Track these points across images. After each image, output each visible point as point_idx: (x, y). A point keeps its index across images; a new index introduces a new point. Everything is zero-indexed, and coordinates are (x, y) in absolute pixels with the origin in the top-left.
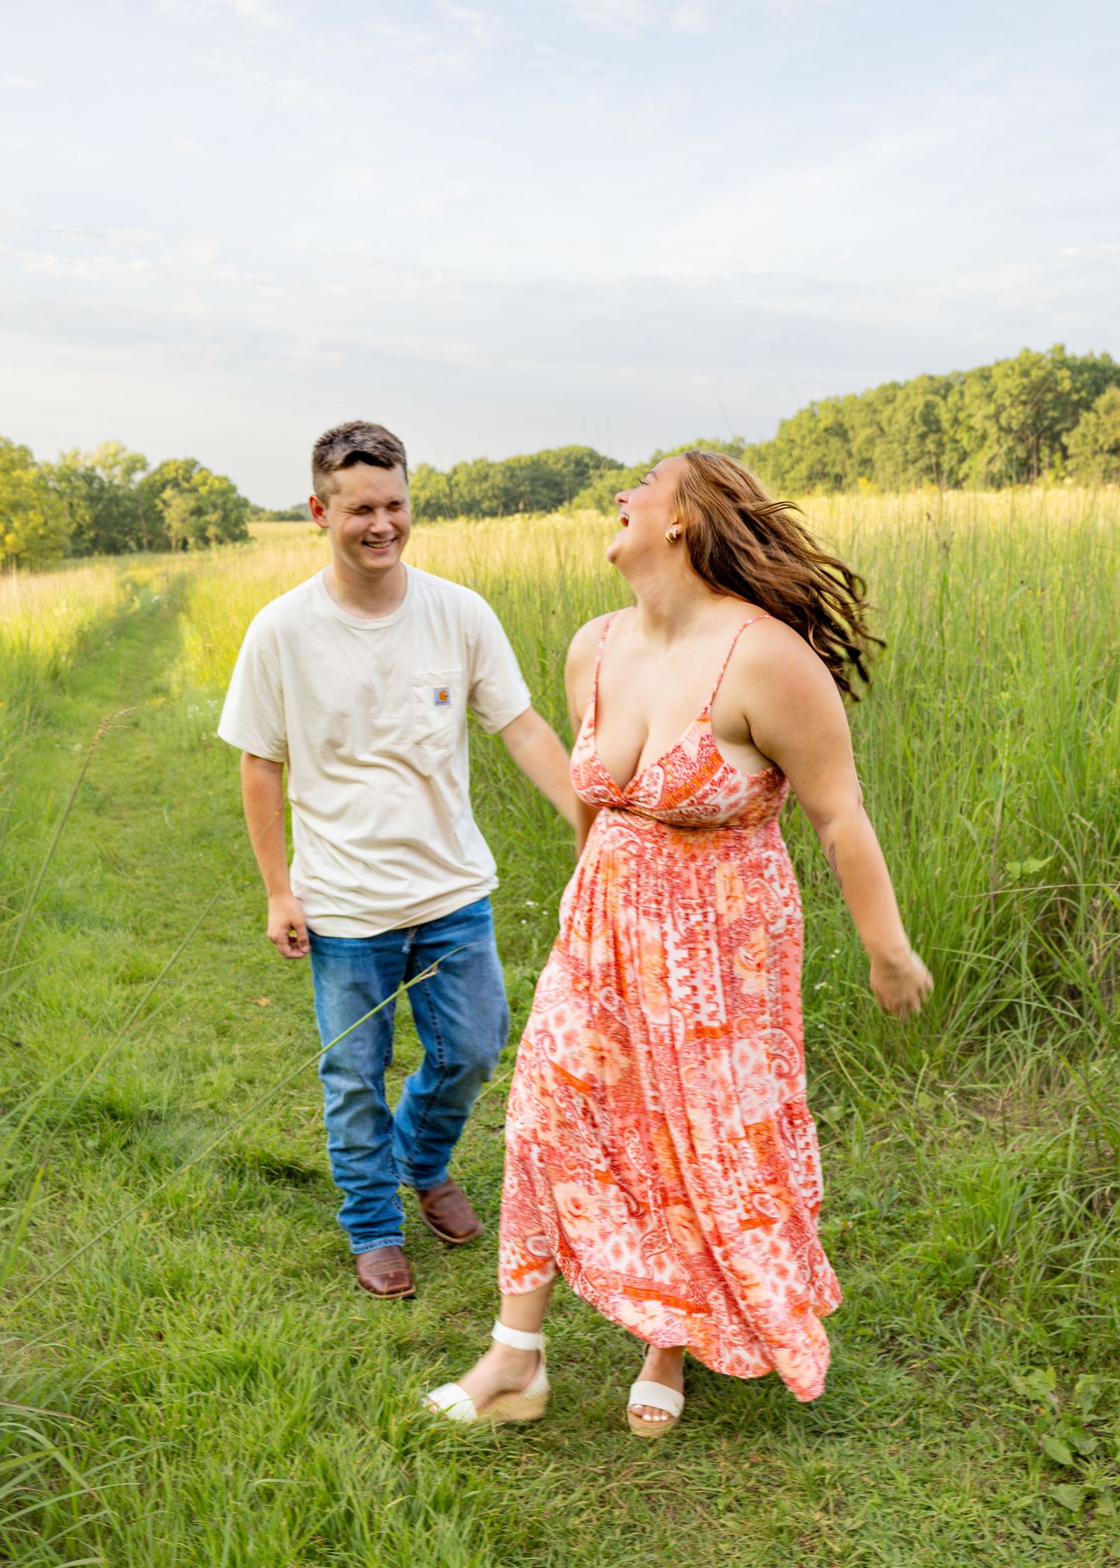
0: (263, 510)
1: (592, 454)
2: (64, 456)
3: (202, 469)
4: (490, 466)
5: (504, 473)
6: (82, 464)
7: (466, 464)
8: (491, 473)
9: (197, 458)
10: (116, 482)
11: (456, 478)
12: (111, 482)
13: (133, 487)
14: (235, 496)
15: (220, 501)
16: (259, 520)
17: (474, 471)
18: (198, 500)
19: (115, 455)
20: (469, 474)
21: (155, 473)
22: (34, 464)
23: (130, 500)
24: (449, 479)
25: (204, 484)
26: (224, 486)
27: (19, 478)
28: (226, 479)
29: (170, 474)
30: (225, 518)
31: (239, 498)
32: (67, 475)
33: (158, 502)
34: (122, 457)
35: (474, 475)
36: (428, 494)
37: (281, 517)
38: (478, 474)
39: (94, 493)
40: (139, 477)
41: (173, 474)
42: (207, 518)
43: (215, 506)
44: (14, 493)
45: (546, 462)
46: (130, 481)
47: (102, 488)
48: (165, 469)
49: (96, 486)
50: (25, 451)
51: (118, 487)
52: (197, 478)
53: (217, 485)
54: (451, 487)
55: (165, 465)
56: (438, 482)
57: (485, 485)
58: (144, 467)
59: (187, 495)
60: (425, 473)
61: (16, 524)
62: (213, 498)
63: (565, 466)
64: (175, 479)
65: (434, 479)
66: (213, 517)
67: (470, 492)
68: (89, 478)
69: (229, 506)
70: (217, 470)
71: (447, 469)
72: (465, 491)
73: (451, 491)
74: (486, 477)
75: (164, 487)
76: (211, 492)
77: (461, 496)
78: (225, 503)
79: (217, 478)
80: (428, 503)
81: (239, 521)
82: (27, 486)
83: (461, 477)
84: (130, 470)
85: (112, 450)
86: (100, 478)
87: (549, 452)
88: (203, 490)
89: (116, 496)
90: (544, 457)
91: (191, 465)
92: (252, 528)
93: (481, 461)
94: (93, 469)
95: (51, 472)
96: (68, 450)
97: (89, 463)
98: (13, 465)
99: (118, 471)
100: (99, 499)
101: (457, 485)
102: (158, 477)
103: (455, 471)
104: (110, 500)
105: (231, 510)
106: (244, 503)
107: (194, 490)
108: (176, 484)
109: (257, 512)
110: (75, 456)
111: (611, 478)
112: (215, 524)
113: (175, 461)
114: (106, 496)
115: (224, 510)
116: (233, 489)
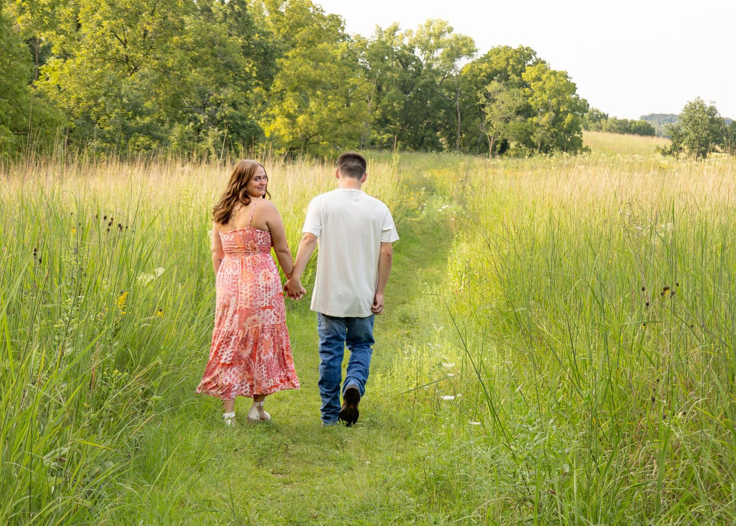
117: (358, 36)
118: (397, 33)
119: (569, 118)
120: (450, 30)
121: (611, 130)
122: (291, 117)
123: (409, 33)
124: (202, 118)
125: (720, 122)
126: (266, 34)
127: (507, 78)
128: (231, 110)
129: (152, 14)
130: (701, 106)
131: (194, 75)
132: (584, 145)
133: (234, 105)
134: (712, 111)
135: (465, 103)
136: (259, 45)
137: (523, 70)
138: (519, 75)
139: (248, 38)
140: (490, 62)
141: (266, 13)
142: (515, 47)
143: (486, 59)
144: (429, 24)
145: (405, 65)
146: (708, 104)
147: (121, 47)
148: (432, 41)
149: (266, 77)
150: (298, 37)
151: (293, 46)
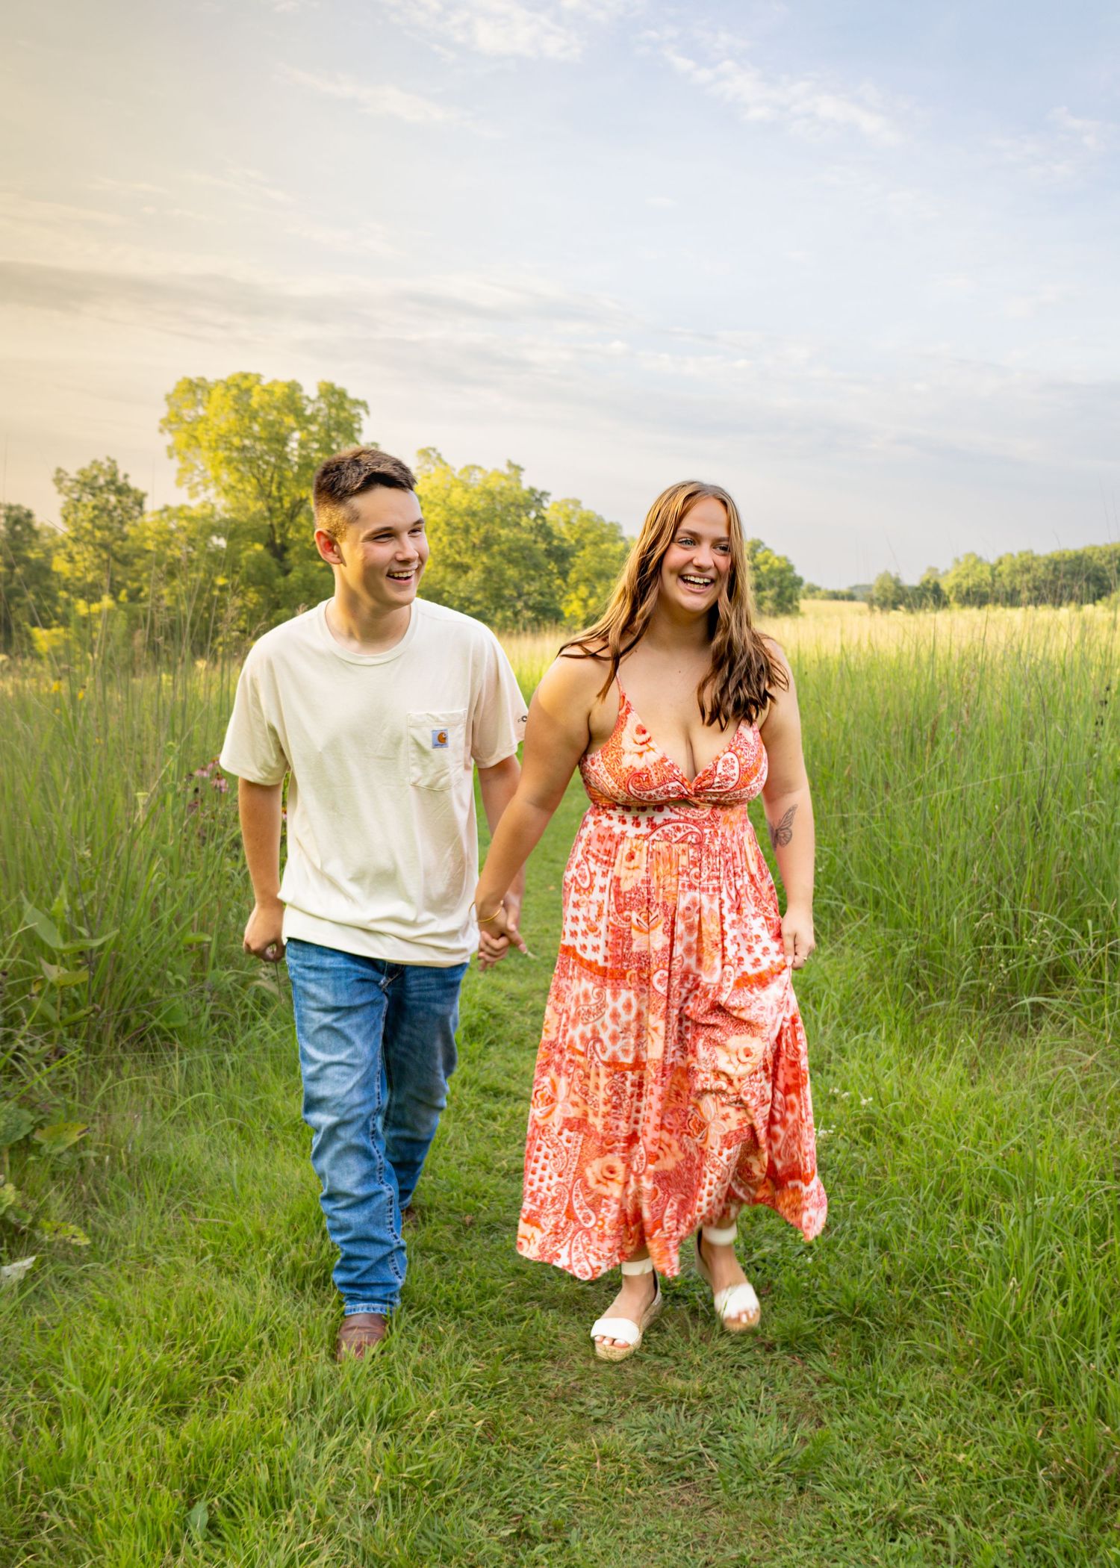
0: (819, 589)
3: (767, 549)
4: (1034, 559)
5: (1047, 567)
7: (1012, 556)
8: (1034, 565)
9: (763, 539)
11: (1000, 568)
14: (791, 575)
15: (777, 579)
16: (814, 598)
17: (1018, 562)
18: (758, 576)
20: (1013, 565)
22: (622, 539)
24: (993, 569)
25: (766, 563)
26: (783, 565)
27: (607, 550)
28: (786, 559)
30: (780, 594)
31: (795, 577)
35: (1018, 567)
36: (971, 583)
37: (836, 596)
38: (1022, 565)
42: (764, 594)
43: (772, 584)
44: (600, 563)
45: (1090, 558)
50: (615, 527)
52: (760, 558)
53: (777, 564)
54: (993, 576)
56: (982, 572)
57: (1027, 577)
60: (971, 562)
62: (772, 576)
63: (1110, 562)
65: (978, 568)
66: (770, 593)
67: (1011, 582)
69: (786, 583)
70: (779, 551)
71: (992, 560)
72: (1007, 582)
73: (994, 581)
74: (1028, 570)
76: (770, 571)
77: (1003, 586)
78: (782, 581)
79: (778, 558)
81: (792, 597)
82: (611, 556)
83: (1005, 568)
87: (1095, 548)
88: (764, 568)
90: (1089, 553)
91: (756, 546)
92: (804, 604)
93: (1026, 554)
98: (602, 539)
101: (1000, 575)
103: (1000, 562)
105: (786, 587)
106: (798, 582)
109: (813, 590)
112: (771, 599)
115: (780, 587)
116: (791, 568)
119: (787, 593)
121: (823, 598)
122: (584, 601)
124: (519, 605)
125: (901, 588)
126: (563, 540)
128: (540, 598)
129: (478, 529)
131: (512, 572)
132: (800, 610)
133: (542, 594)
134: (897, 579)
136: (558, 548)
137: (755, 557)
139: (550, 543)
141: (563, 526)
146: (893, 575)
147: (457, 557)
149: (564, 574)
150: (586, 541)
151: (583, 548)
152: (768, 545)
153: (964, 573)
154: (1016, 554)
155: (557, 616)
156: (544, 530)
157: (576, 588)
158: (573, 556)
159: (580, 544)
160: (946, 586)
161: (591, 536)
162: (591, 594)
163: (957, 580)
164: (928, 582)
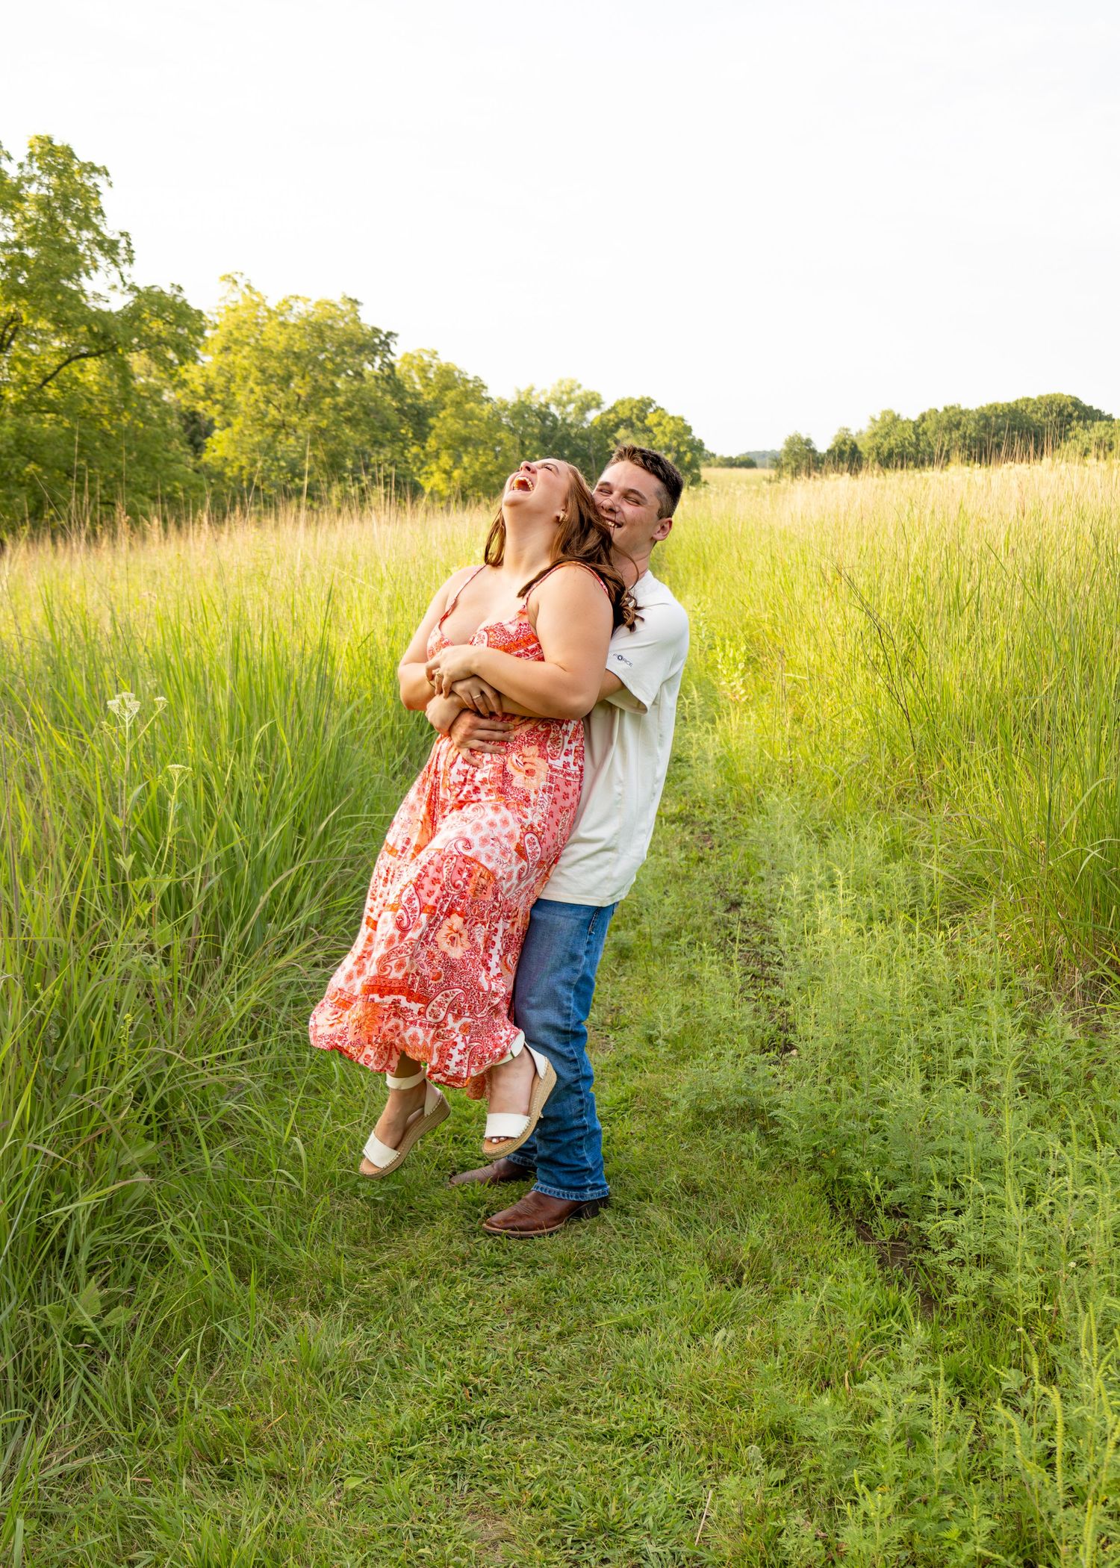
0: (718, 457)
1: (1076, 404)
2: (519, 392)
3: (657, 409)
4: (963, 413)
5: (977, 422)
6: (537, 401)
7: (936, 412)
8: (964, 420)
9: (653, 397)
10: (569, 421)
11: (924, 425)
12: (564, 420)
13: (585, 425)
14: (688, 438)
15: (672, 443)
16: (715, 465)
17: (945, 418)
19: (572, 390)
20: (939, 422)
21: (609, 412)
22: (488, 400)
23: (582, 439)
24: (916, 426)
25: (659, 424)
26: (680, 426)
27: (472, 412)
28: (682, 419)
29: (624, 413)
31: (693, 440)
32: (521, 411)
33: (610, 441)
34: (578, 393)
35: (944, 423)
36: (892, 442)
38: (949, 421)
39: (547, 431)
40: (593, 415)
41: (628, 413)
44: (466, 426)
45: (1024, 411)
46: (585, 419)
47: (555, 427)
48: (619, 409)
49: (548, 423)
51: (571, 425)
52: (651, 419)
53: (671, 425)
54: (917, 435)
55: (622, 403)
56: (904, 430)
57: (956, 434)
58: (598, 406)
59: (640, 436)
60: (888, 419)
61: (466, 459)
62: (667, 439)
63: (1046, 415)
64: (630, 419)
65: (900, 426)
68: (543, 415)
69: (684, 447)
70: (672, 411)
71: (915, 417)
73: (917, 439)
74: (958, 426)
75: (617, 426)
76: (665, 434)
77: (929, 446)
78: (679, 445)
79: (673, 418)
80: (891, 454)
81: (694, 464)
82: (480, 420)
83: (930, 425)
84: (585, 407)
85: (566, 387)
86: (554, 416)
87: (1028, 400)
88: (657, 431)
89: (569, 434)
90: (1022, 406)
91: (646, 404)
92: (705, 472)
93: (953, 408)
94: (547, 406)
95: (505, 409)
96: (523, 388)
97: (543, 400)
98: (466, 398)
99: (571, 408)
100: (551, 438)
101: (925, 433)
102: (612, 416)
103: (923, 418)
104: (563, 438)
105: (685, 453)
106: (697, 447)
107: (648, 430)
108: (629, 423)
110: (529, 393)
111: (1099, 429)
113: (631, 399)
114: (559, 434)
115: (678, 452)
116: (688, 430)
117: (502, 401)
118: (534, 393)
119: (688, 457)
120: (579, 387)
121: (719, 466)
122: (448, 473)
123: (544, 392)
125: (816, 451)
126: (418, 397)
127: (632, 425)
128: (392, 469)
130: (800, 439)
132: (703, 479)
133: (395, 465)
134: (808, 442)
135: (598, 450)
136: (411, 406)
137: (646, 417)
138: (642, 422)
139: (402, 400)
140: (616, 413)
141: (417, 380)
142: (638, 397)
143: (613, 410)
144: (560, 385)
145: (543, 420)
146: (805, 437)
148: (565, 398)
149: (421, 436)
150: (447, 400)
151: (444, 408)
152: (659, 403)
153: (883, 432)
154: (941, 410)
155: (417, 490)
156: (392, 381)
157: (437, 455)
158: (431, 415)
159: (439, 404)
160: (863, 447)
161: (451, 395)
162: (455, 466)
163: (878, 440)
164: (844, 443)
